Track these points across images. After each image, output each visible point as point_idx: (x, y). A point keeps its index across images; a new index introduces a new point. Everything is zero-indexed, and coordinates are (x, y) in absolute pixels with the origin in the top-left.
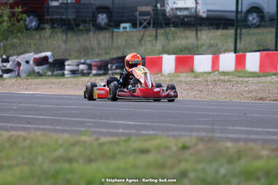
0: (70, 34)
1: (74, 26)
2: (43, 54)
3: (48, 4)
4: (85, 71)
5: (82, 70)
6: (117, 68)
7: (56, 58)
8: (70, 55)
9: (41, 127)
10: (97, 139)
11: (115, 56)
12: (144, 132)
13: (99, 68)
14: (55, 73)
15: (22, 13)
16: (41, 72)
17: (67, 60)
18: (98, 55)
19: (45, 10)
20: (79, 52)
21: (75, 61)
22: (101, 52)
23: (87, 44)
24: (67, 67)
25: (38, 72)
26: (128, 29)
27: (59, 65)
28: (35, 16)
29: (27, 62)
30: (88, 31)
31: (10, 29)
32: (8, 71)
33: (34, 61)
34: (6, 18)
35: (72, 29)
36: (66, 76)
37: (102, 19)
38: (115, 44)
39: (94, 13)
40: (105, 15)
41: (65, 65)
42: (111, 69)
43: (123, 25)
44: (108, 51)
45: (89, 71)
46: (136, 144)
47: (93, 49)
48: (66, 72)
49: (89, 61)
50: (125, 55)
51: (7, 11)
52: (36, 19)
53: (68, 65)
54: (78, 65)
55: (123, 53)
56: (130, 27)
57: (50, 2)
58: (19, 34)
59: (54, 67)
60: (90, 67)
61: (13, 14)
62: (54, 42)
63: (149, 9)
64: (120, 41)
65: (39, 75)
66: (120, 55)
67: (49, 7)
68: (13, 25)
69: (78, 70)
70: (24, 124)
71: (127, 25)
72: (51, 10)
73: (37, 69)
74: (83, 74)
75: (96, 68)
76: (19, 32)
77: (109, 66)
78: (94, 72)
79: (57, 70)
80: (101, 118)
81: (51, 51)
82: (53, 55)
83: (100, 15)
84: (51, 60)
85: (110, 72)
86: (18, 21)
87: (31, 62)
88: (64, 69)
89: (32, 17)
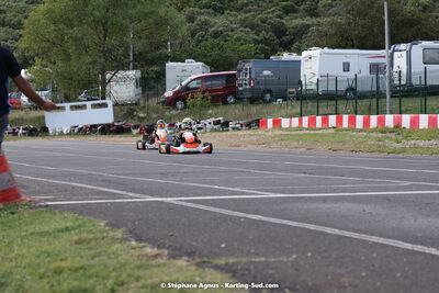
2: (218, 119)
3: (237, 89)
13: (246, 126)
14: (224, 129)
17: (231, 121)
19: (236, 93)
21: (234, 123)
27: (226, 124)
29: (210, 123)
32: (200, 129)
33: (213, 123)
36: (230, 131)
39: (262, 93)
40: (269, 95)
41: (229, 125)
43: (278, 100)
45: (241, 128)
49: (241, 122)
51: (199, 95)
52: (233, 98)
59: (223, 126)
60: (242, 125)
63: (294, 90)
65: (216, 130)
68: (204, 102)
69: (236, 128)
71: (281, 100)
72: (239, 93)
73: (215, 127)
77: (252, 124)
82: (223, 119)
83: (266, 95)
84: (222, 122)
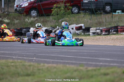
0: (92, 16)
1: (95, 12)
2: (80, 25)
3: (83, 2)
4: (99, 33)
5: (98, 32)
6: (114, 31)
7: (86, 27)
8: (92, 25)
9: (66, 61)
10: (87, 68)
11: (113, 26)
12: (112, 64)
13: (106, 31)
14: (86, 34)
15: (70, 6)
16: (79, 33)
17: (91, 27)
18: (106, 25)
19: (81, 4)
20: (97, 24)
21: (95, 28)
22: (107, 24)
23: (101, 20)
24: (91, 31)
25: (78, 33)
26: (120, 13)
27: (87, 30)
28: (77, 7)
29: (73, 29)
30: (101, 14)
31: (64, 13)
33: (75, 28)
34: (62, 8)
35: (94, 13)
36: (91, 35)
37: (108, 8)
38: (113, 20)
39: (104, 6)
40: (109, 7)
41: (90, 30)
42: (112, 32)
43: (117, 11)
44: (110, 23)
45: (101, 33)
46: (103, 71)
47: (103, 23)
48: (91, 33)
49: (101, 28)
50: (118, 25)
51: (62, 5)
52: (77, 8)
53: (92, 30)
54: (96, 30)
55: (117, 25)
56: (121, 12)
57: (84, 1)
58: (69, 16)
59: (85, 31)
60: (102, 31)
61: (66, 6)
62: (85, 19)
64: (116, 19)
65: (78, 35)
66: (116, 25)
67: (83, 3)
68: (66, 11)
69: (96, 32)
70: (59, 60)
71: (119, 11)
72: (84, 4)
73: (77, 32)
74: (98, 34)
75: (104, 31)
76: (69, 14)
77: (111, 30)
78: (103, 33)
79: (86, 33)
80: (96, 57)
81: (83, 24)
82: (84, 25)
83: (107, 7)
84: (83, 28)
85: (111, 33)
86: (68, 9)
87: (74, 29)
88: (89, 32)
89: (75, 8)
